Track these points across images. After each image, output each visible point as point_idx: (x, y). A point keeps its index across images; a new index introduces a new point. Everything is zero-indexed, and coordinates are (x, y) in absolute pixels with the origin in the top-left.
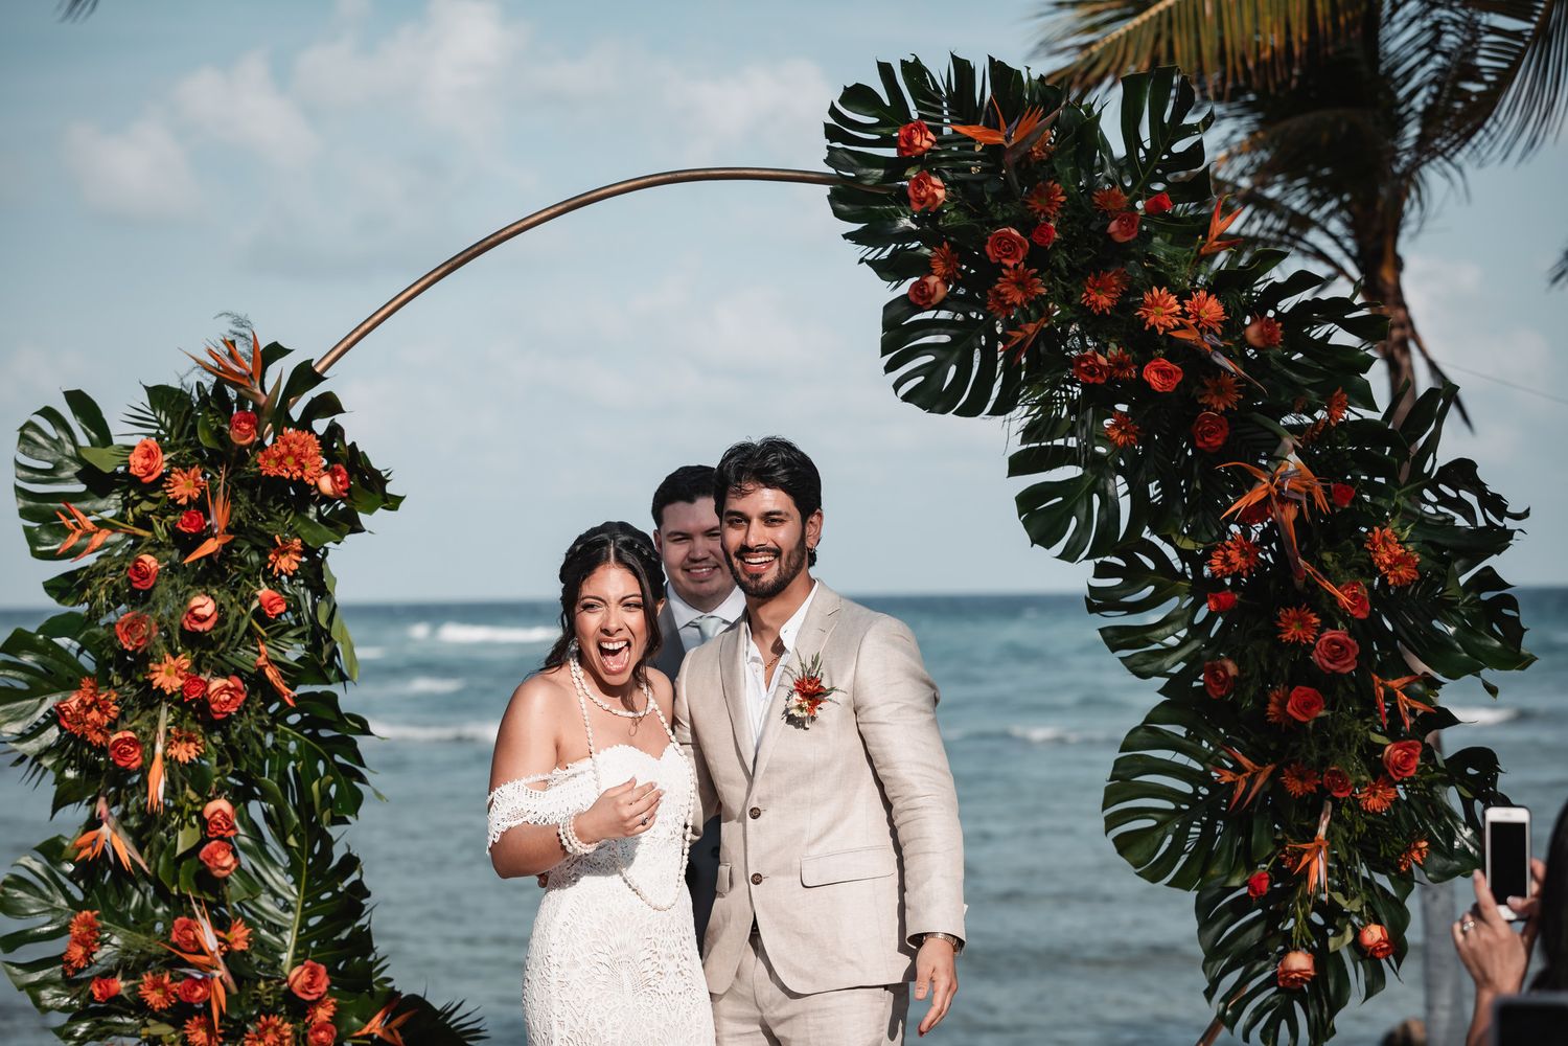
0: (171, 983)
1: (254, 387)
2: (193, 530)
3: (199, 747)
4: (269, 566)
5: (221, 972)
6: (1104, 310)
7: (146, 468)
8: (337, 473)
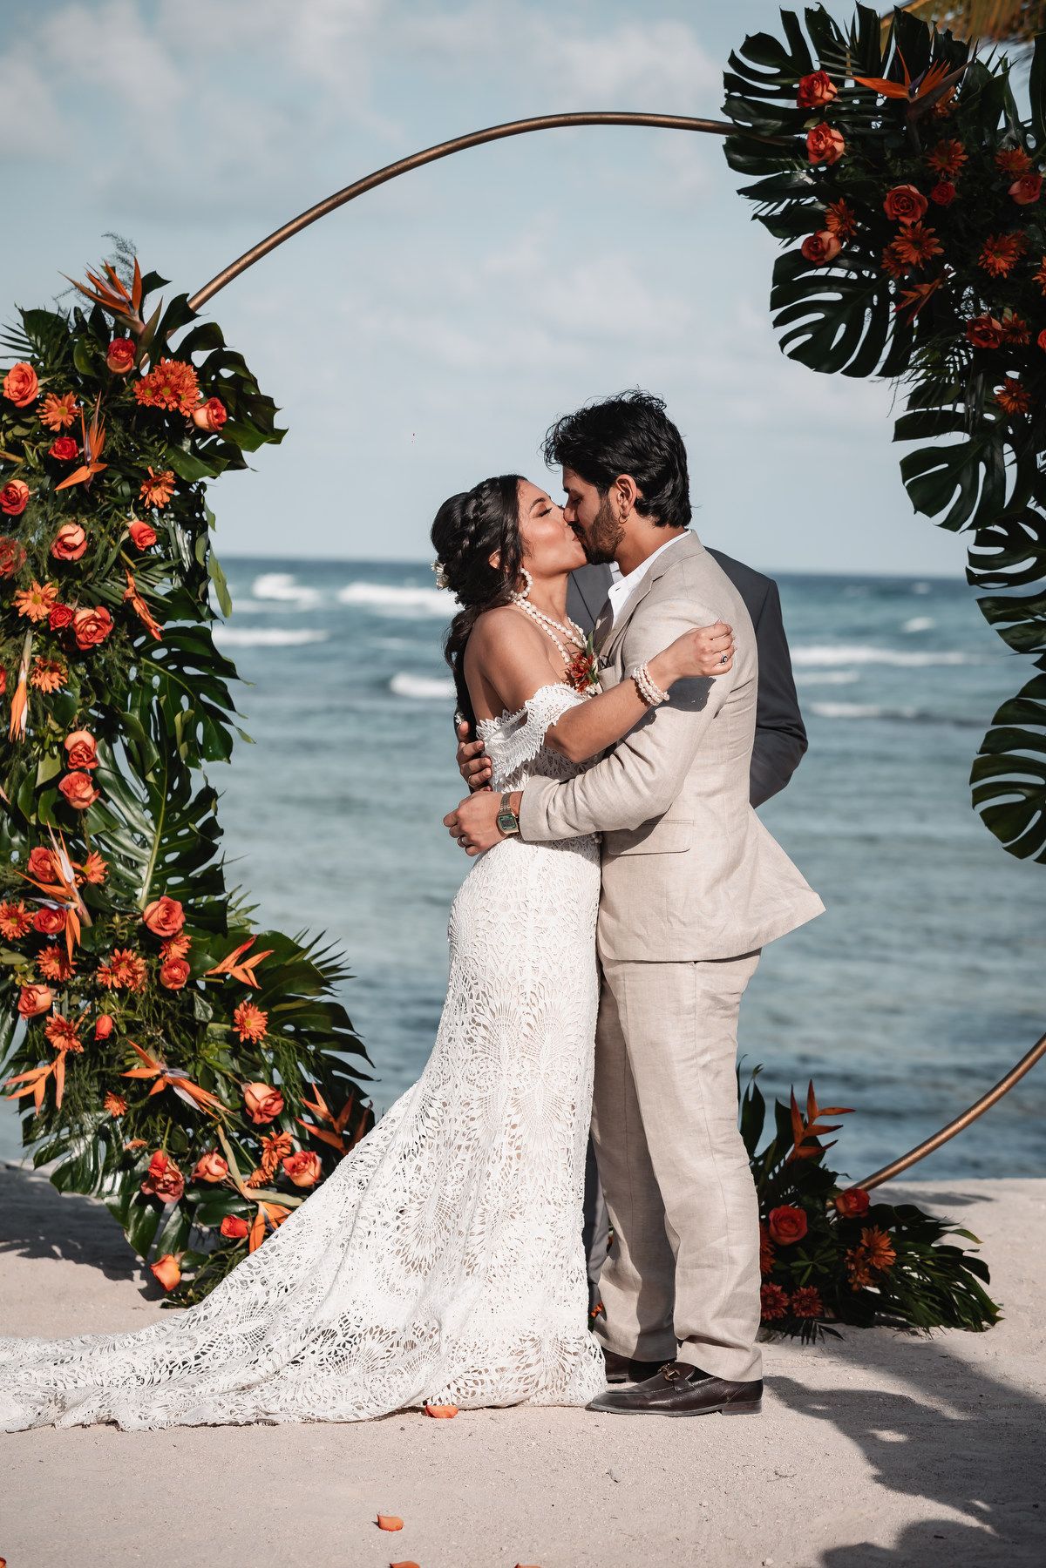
0: (26, 911)
1: (134, 314)
2: (65, 457)
3: (63, 677)
4: (141, 497)
5: (77, 904)
6: (1001, 273)
7: (20, 392)
8: (214, 406)
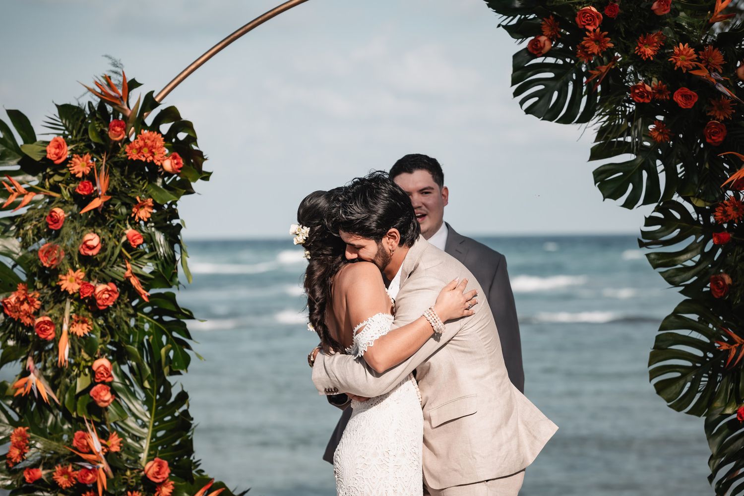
0: (73, 471)
1: (123, 105)
2: (86, 193)
3: (89, 327)
4: (133, 215)
5: (103, 465)
6: (649, 57)
7: (57, 155)
8: (175, 158)
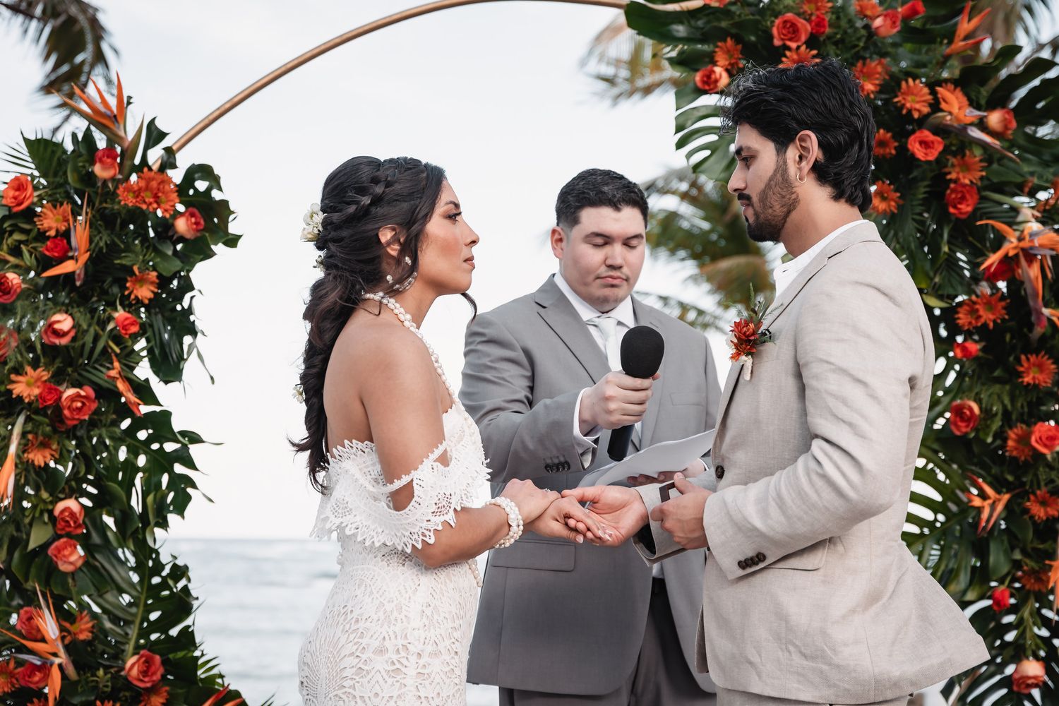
0: (16, 668)
1: (119, 128)
3: (54, 453)
4: (126, 293)
8: (192, 215)
